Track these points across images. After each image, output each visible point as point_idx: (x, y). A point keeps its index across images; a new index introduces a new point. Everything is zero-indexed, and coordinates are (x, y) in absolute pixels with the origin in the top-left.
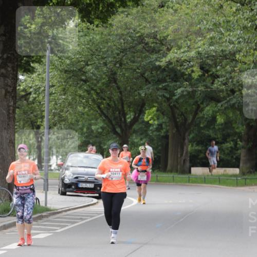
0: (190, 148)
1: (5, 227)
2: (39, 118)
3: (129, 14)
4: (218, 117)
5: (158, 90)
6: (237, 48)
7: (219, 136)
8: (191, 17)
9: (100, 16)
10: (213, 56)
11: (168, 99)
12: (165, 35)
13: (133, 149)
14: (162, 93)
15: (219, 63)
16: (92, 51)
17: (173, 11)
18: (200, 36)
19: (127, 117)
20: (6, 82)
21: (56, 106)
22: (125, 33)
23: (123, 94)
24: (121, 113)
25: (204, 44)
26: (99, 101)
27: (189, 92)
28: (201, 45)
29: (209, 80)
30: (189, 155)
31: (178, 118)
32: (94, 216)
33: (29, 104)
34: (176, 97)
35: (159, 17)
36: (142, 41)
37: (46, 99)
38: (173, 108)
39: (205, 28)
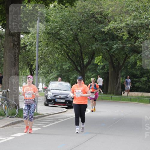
0: (121, 80)
1: (13, 124)
2: (32, 60)
4: (137, 62)
5: (103, 46)
6: (149, 21)
7: (138, 73)
8: (123, 3)
9: (69, 1)
10: (136, 26)
11: (109, 51)
12: (107, 13)
13: (87, 80)
14: (105, 48)
15: (139, 31)
16: (63, 21)
18: (128, 14)
19: (84, 61)
20: (14, 39)
22: (84, 11)
23: (82, 47)
24: (81, 58)
25: (130, 19)
26: (68, 51)
27: (121, 47)
28: (129, 20)
29: (133, 40)
30: (121, 84)
31: (114, 62)
32: (65, 119)
33: (26, 52)
34: (113, 50)
35: (104, 2)
36: (93, 16)
37: (37, 49)
38: (111, 56)
39: (131, 10)
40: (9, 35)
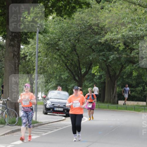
0: (118, 89)
1: (13, 132)
2: (32, 70)
3: (83, 13)
4: (133, 72)
5: (100, 56)
6: (145, 33)
7: (134, 83)
8: (119, 15)
9: (67, 13)
10: (131, 38)
11: (105, 61)
12: (104, 24)
13: (85, 89)
14: (102, 58)
15: (135, 42)
16: (62, 32)
17: (108, 11)
18: (123, 26)
19: (82, 71)
20: (14, 49)
21: (42, 64)
22: (81, 23)
23: (80, 58)
24: (79, 68)
25: (126, 31)
26: (66, 61)
27: (117, 58)
28: (125, 31)
29: (129, 51)
30: (117, 93)
31: (111, 72)
32: (63, 127)
33: (26, 62)
34: (110, 60)
35: (100, 15)
36: (90, 28)
37: (36, 59)
38: (108, 66)
39: (126, 22)
40: (10, 46)
